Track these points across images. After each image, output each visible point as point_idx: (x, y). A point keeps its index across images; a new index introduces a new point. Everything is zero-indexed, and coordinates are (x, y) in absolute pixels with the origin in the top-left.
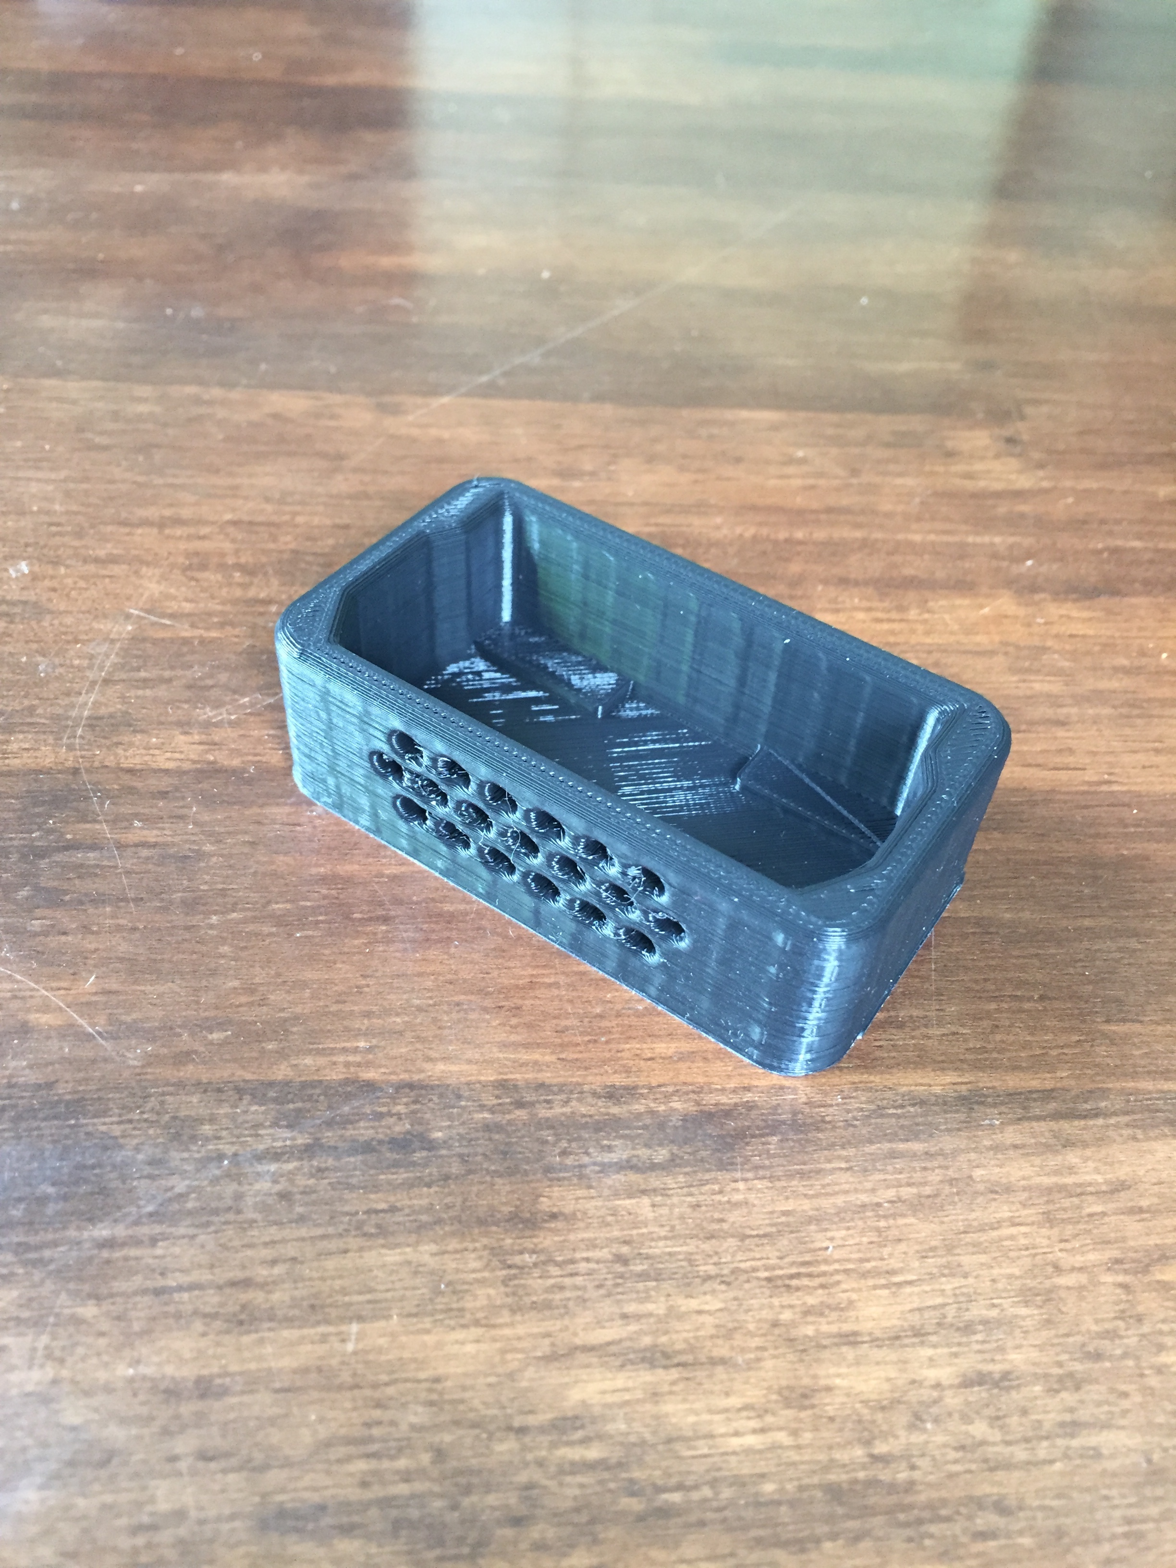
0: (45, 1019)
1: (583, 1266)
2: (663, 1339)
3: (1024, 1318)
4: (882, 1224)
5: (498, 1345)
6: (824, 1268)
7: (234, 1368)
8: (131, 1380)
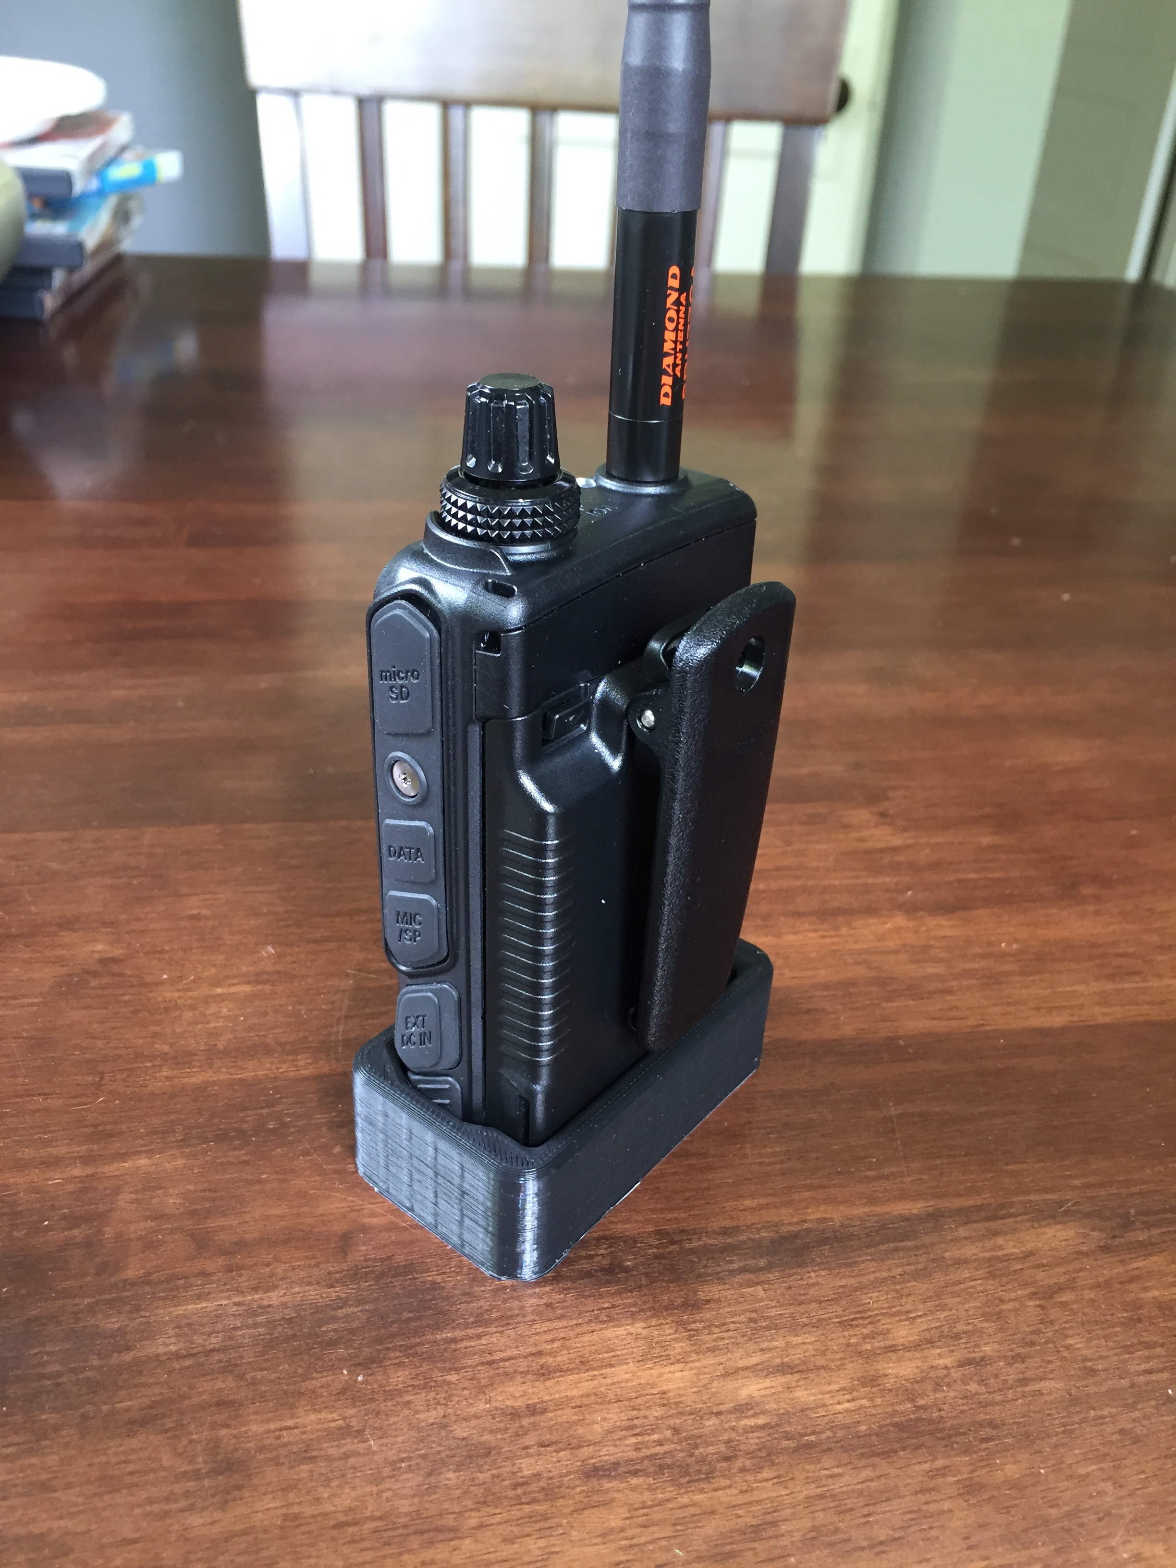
0: (374, 1221)
1: (732, 1326)
2: (787, 1360)
3: (987, 1328)
4: (898, 1287)
5: (694, 1371)
6: (869, 1313)
7: (547, 1398)
8: (489, 1411)
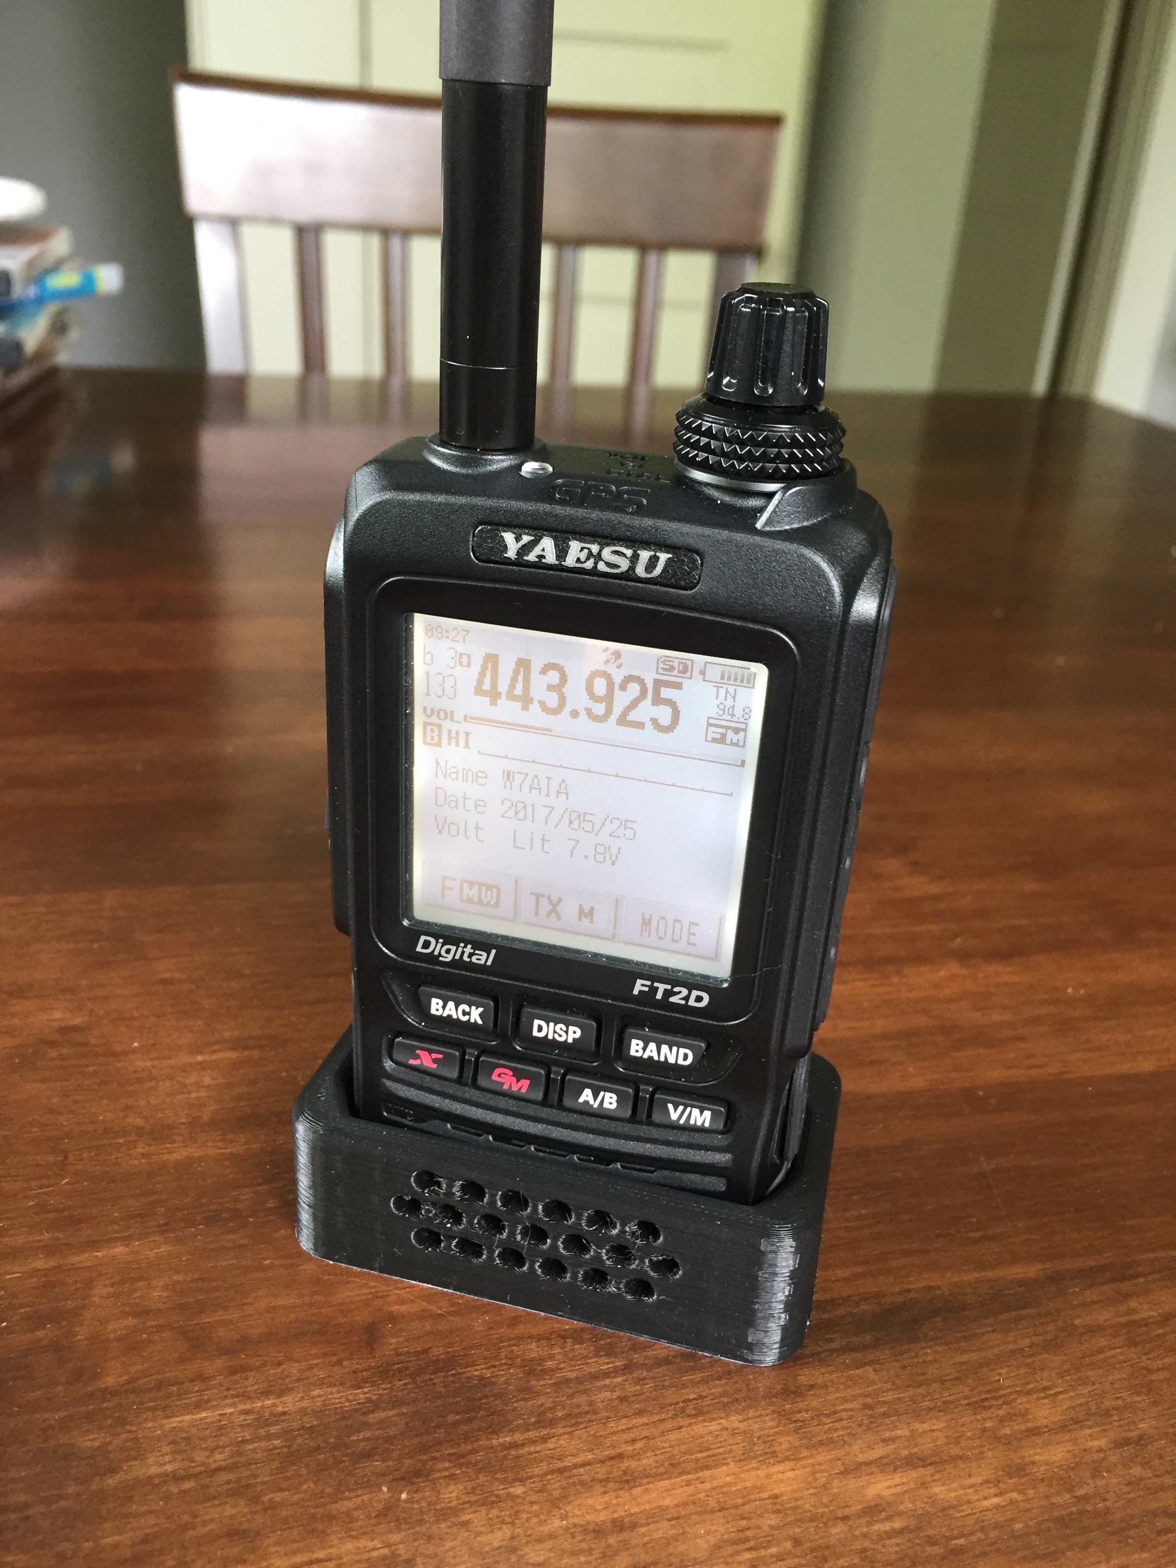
1: (844, 1415)
2: (915, 1450)
3: (1138, 1402)
4: (1029, 1360)
5: (808, 1470)
6: (1001, 1392)
7: (636, 1510)
8: (567, 1528)
